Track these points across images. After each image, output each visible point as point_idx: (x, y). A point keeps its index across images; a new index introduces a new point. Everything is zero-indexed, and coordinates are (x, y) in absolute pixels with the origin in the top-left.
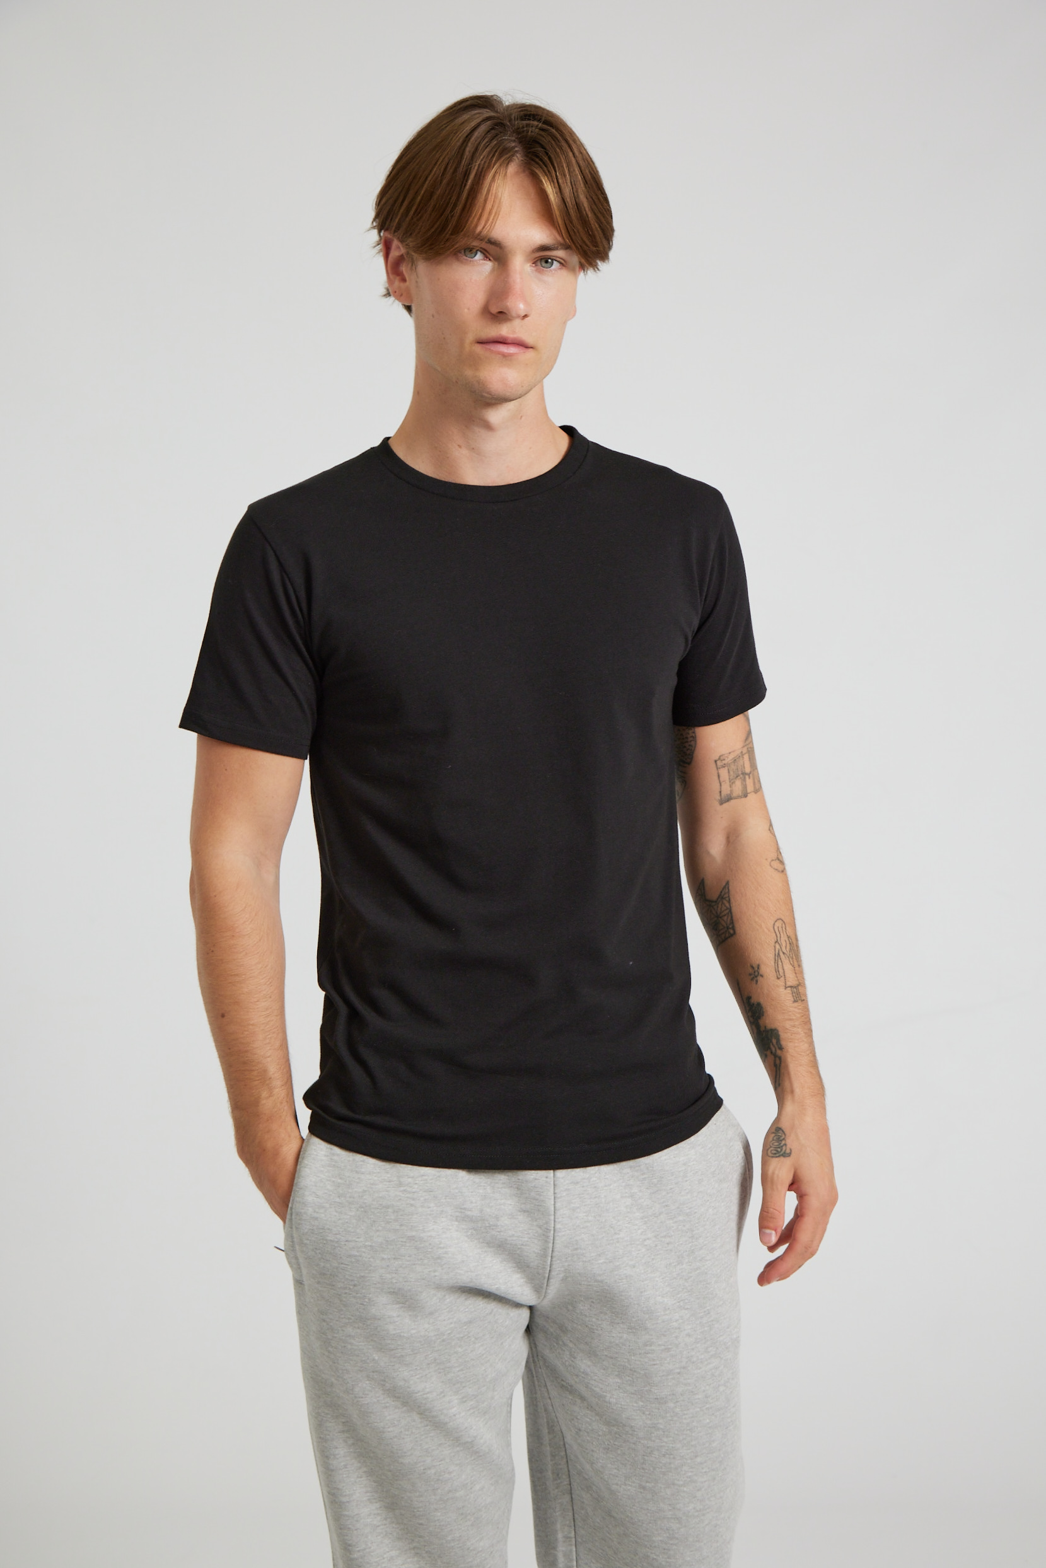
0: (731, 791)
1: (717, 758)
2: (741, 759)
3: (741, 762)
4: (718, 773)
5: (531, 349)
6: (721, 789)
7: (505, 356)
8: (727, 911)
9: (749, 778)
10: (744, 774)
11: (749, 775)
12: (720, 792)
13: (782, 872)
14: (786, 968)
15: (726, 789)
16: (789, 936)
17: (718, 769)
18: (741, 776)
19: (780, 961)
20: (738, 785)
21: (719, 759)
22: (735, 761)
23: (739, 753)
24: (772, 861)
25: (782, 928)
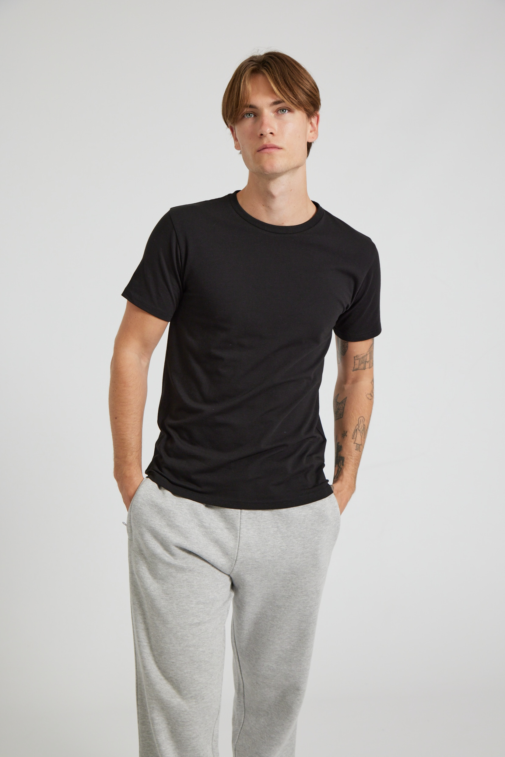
0: (359, 367)
2: (366, 356)
8: (343, 408)
12: (354, 367)
13: (370, 400)
14: (357, 436)
15: (356, 367)
16: (364, 425)
17: (355, 360)
18: (364, 363)
19: (356, 432)
20: (362, 366)
21: (356, 356)
22: (363, 357)
23: (365, 354)
24: (368, 394)
25: (362, 420)
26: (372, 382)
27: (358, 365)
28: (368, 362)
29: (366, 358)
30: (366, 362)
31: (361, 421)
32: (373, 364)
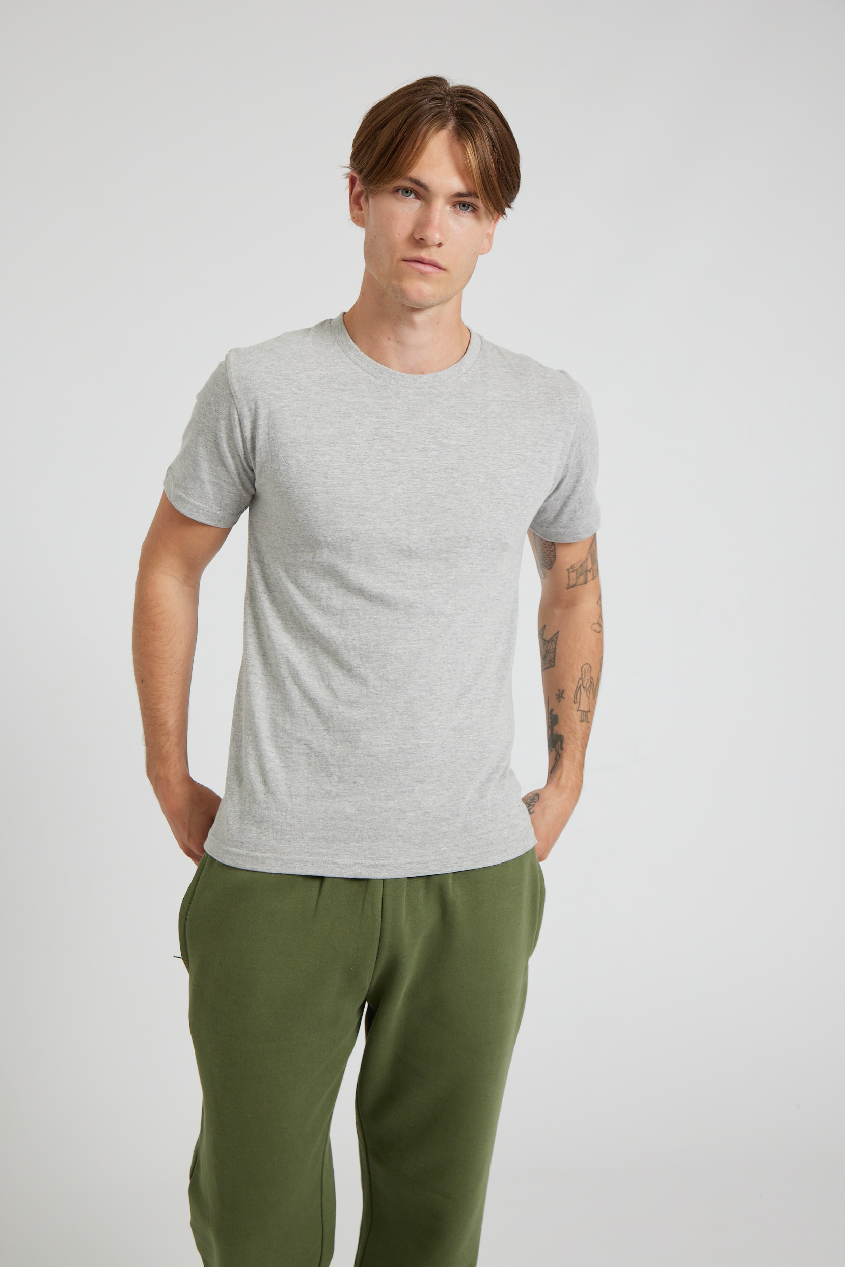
0: (576, 582)
5: (443, 271)
6: (569, 582)
7: (422, 273)
8: (553, 650)
12: (569, 584)
13: (599, 632)
14: (582, 698)
15: (572, 582)
16: (592, 677)
17: (569, 573)
18: (585, 573)
19: (579, 691)
20: (582, 579)
21: (571, 567)
22: (581, 566)
23: (584, 560)
24: (594, 624)
25: (588, 670)
26: (599, 601)
27: (575, 579)
28: (590, 570)
29: (586, 565)
30: (587, 571)
31: (586, 671)
32: (597, 570)
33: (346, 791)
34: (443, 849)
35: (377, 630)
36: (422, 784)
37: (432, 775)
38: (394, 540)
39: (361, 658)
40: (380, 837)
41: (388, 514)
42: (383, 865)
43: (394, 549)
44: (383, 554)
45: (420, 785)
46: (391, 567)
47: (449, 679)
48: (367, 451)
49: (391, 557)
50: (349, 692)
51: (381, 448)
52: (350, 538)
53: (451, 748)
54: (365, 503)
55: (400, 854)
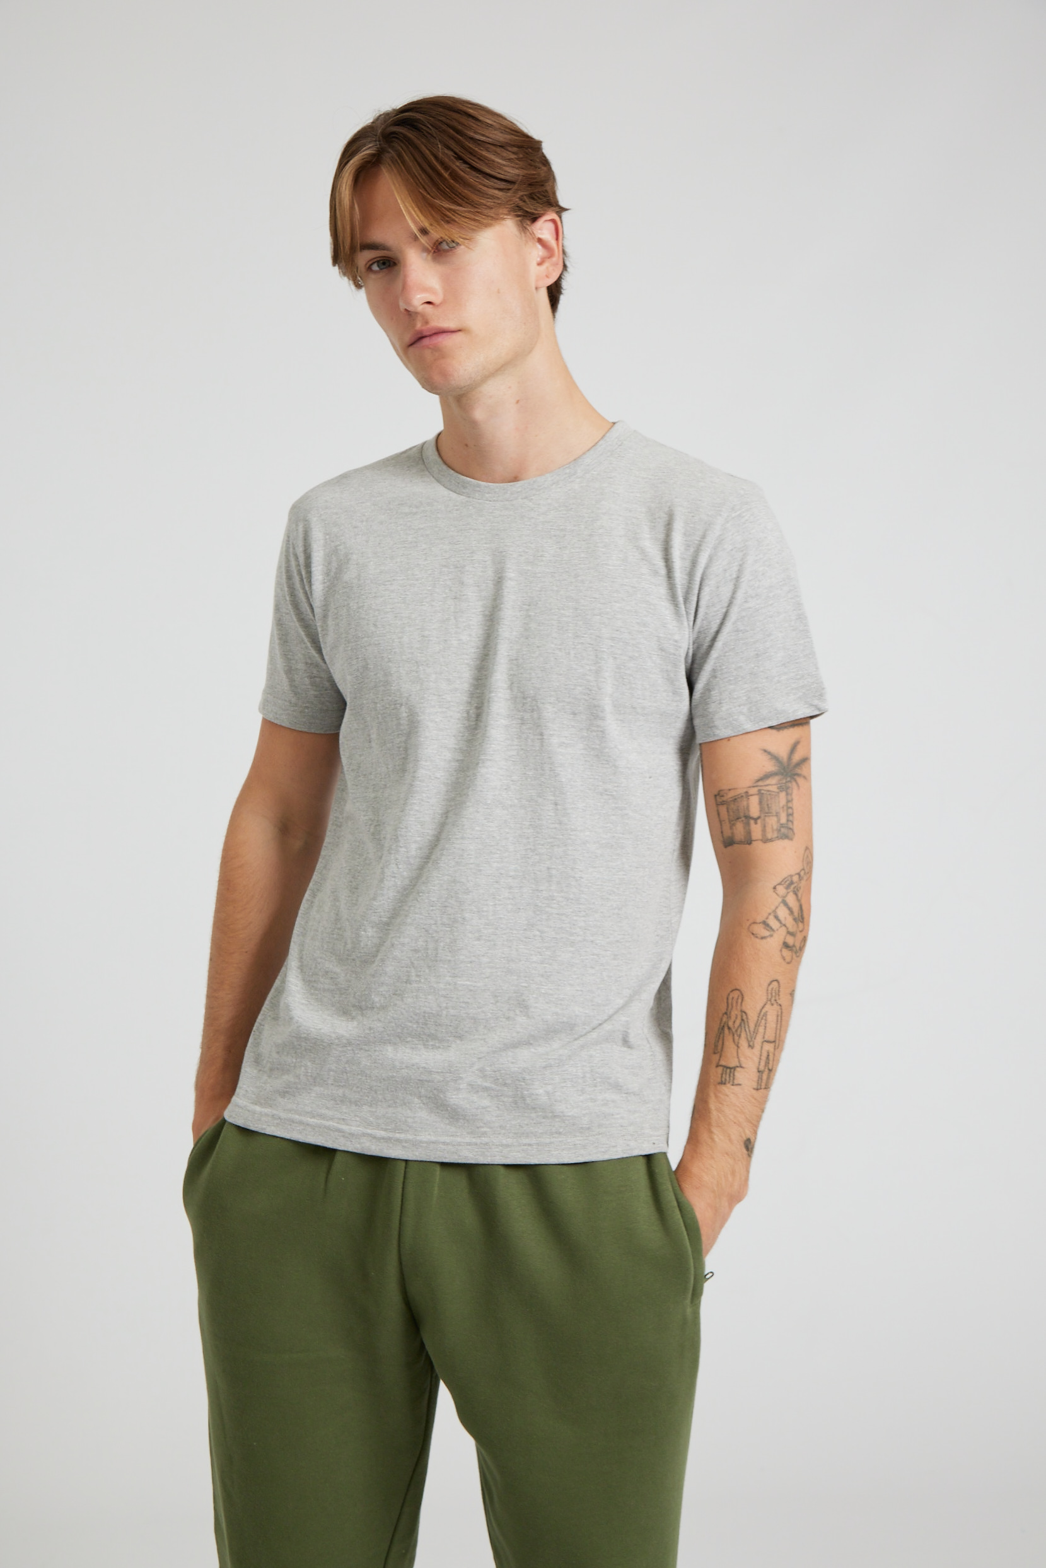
0: (732, 833)
1: (716, 793)
2: (745, 799)
3: (745, 803)
4: (718, 811)
6: (721, 828)
7: (433, 349)
9: (756, 823)
10: (748, 817)
11: (756, 820)
12: (722, 832)
33: (360, 1039)
34: (482, 1130)
35: (419, 826)
36: (461, 1040)
37: (477, 1030)
38: (452, 704)
39: (397, 864)
40: (398, 1101)
41: (446, 669)
42: (398, 1141)
43: (451, 717)
44: (436, 722)
45: (458, 1042)
46: (446, 741)
47: (510, 899)
48: (430, 588)
49: (447, 727)
50: (380, 910)
51: (449, 583)
52: (398, 702)
53: (509, 999)
54: (419, 655)
55: (422, 1128)
